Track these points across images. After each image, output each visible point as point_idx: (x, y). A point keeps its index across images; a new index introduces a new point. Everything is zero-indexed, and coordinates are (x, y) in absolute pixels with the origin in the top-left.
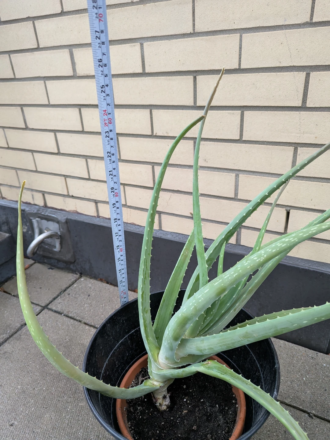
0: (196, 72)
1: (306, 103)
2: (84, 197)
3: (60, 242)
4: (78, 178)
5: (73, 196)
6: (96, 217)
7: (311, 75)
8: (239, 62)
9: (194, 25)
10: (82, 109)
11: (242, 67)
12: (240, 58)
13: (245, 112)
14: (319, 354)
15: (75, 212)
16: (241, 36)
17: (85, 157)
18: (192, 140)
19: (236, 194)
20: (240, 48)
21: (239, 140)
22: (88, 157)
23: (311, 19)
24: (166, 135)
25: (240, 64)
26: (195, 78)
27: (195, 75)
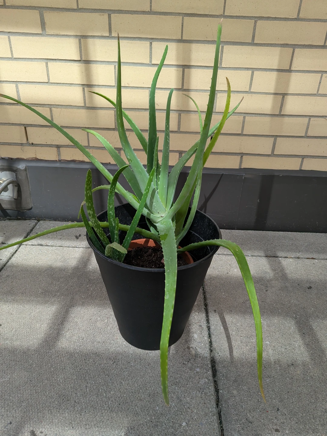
0: (152, 39)
1: (221, 64)
2: (46, 144)
3: (17, 190)
4: (40, 126)
5: (32, 144)
6: (58, 161)
7: (224, 47)
8: (181, 35)
9: (151, 6)
10: (49, 63)
11: (184, 38)
12: (182, 32)
13: (185, 69)
14: (232, 230)
15: (34, 159)
16: (183, 18)
17: (49, 106)
18: (147, 89)
19: (179, 128)
20: (182, 26)
21: (181, 89)
22: (52, 106)
23: (224, 13)
24: (127, 85)
25: (182, 37)
26: (151, 43)
27: (151, 41)
